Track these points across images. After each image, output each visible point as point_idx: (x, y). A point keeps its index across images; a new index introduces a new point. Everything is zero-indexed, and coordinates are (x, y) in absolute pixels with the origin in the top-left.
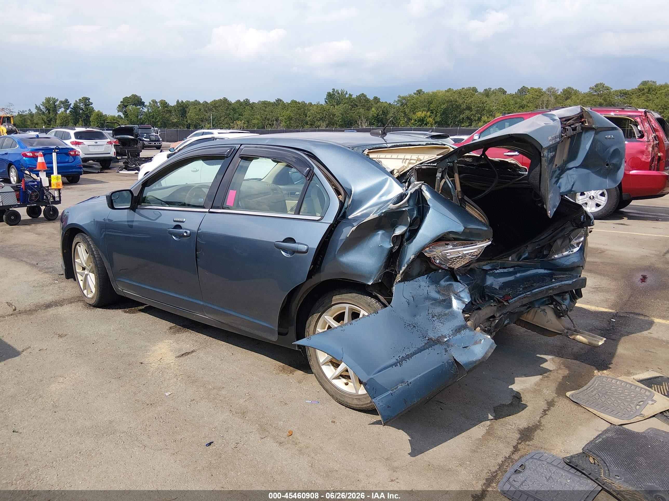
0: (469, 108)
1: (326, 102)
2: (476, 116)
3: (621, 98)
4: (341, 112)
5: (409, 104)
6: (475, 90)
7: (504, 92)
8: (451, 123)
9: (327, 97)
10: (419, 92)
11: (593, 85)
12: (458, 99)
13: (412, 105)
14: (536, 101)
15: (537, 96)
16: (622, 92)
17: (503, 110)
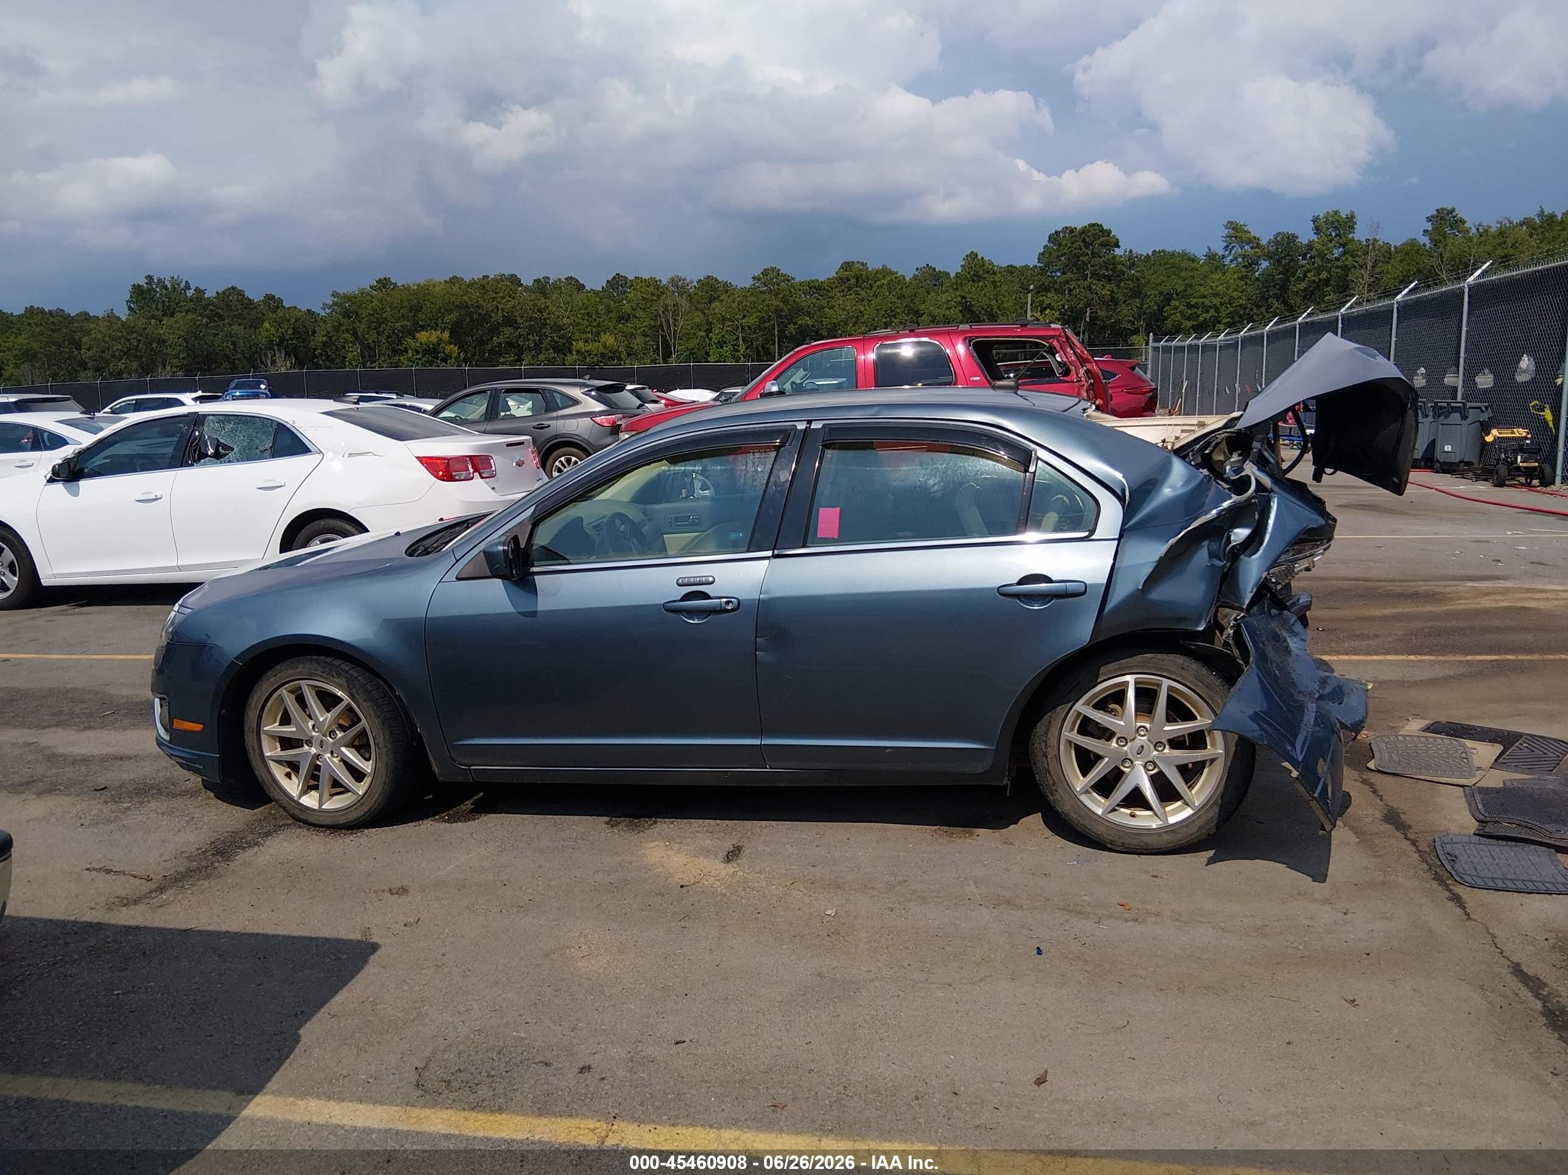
0: (510, 321)
1: (130, 308)
2: (529, 340)
3: (812, 297)
4: (182, 334)
5: (364, 313)
6: (515, 280)
7: (581, 287)
8: (474, 354)
9: (131, 297)
10: (384, 283)
11: (758, 272)
12: (481, 302)
13: (371, 315)
14: (651, 306)
15: (653, 294)
16: (813, 284)
17: (587, 327)
